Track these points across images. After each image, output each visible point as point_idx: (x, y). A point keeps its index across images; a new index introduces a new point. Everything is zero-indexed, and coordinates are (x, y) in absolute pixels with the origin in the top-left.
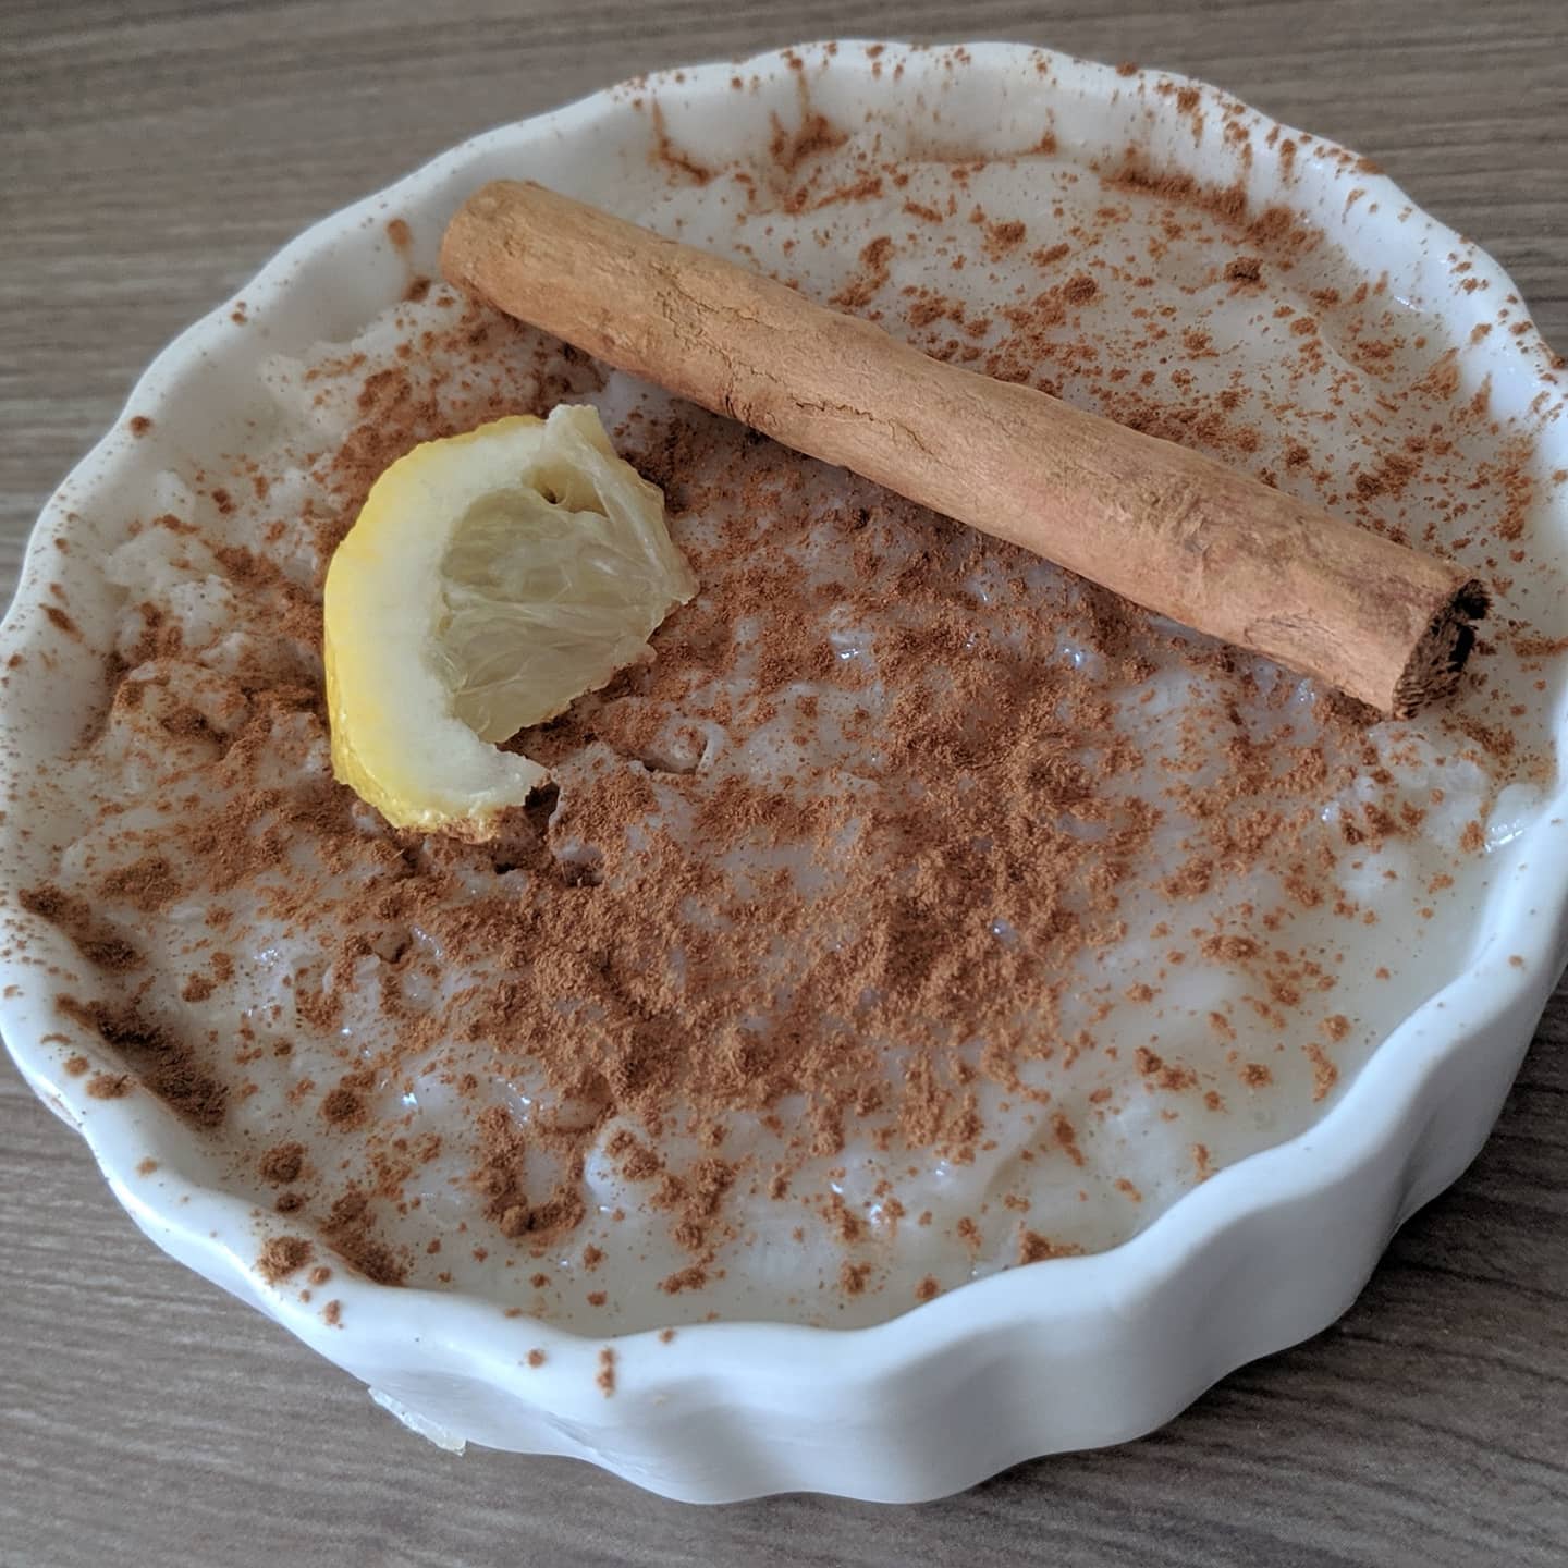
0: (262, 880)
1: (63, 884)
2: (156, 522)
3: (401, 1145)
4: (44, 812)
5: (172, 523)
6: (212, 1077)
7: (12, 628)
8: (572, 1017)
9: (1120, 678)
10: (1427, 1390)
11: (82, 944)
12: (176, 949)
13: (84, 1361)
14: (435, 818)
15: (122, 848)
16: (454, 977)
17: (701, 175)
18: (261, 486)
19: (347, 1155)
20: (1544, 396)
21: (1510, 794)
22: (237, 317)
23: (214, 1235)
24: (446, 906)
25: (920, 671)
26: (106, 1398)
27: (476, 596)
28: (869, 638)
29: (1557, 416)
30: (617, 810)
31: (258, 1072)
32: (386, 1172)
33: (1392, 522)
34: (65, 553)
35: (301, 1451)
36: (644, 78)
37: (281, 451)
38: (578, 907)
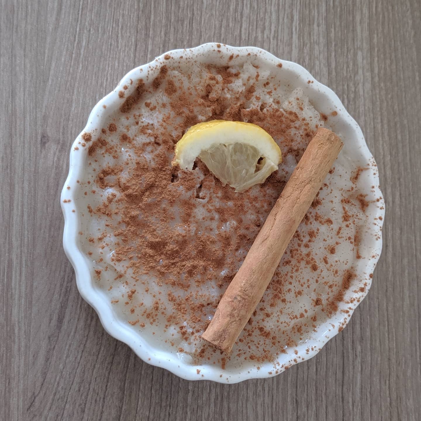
0: (172, 112)
1: (169, 72)
2: (257, 73)
3: (116, 151)
4: (186, 65)
5: (258, 76)
6: (131, 109)
7: (227, 49)
8: (141, 182)
9: (218, 281)
11: (157, 79)
12: (157, 98)
15: (179, 82)
16: (150, 156)
17: (355, 179)
18: (269, 93)
20: (279, 365)
21: (190, 357)
22: (309, 82)
24: (166, 152)
25: (220, 241)
27: (231, 151)
28: (228, 230)
29: (274, 368)
30: (187, 184)
31: (132, 120)
32: (111, 149)
33: (253, 334)
34: (247, 56)
35: (76, 125)
36: (375, 166)
37: (279, 95)
38: (165, 179)
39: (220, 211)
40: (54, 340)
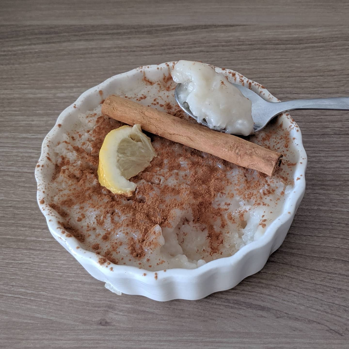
0: (88, 202)
1: (55, 203)
2: (63, 142)
3: (116, 243)
4: (50, 191)
5: (66, 142)
6: (82, 234)
7: (41, 160)
8: (143, 223)
9: (227, 170)
10: (274, 280)
11: (59, 213)
12: (75, 213)
13: (53, 284)
14: (121, 192)
15: (64, 197)
16: (123, 217)
17: (151, 83)
18: (80, 136)
19: (107, 245)
20: (291, 126)
21: (288, 187)
22: (75, 107)
23: (90, 258)
24: (120, 206)
25: (195, 168)
26: (57, 290)
27: (123, 156)
28: (187, 163)
29: (293, 129)
30: (148, 190)
31: (90, 233)
32: (113, 247)
33: (268, 145)
34: (49, 147)
35: (93, 297)
36: (142, 67)
37: (83, 130)
38: (142, 206)
39: (171, 168)
40: (280, 314)
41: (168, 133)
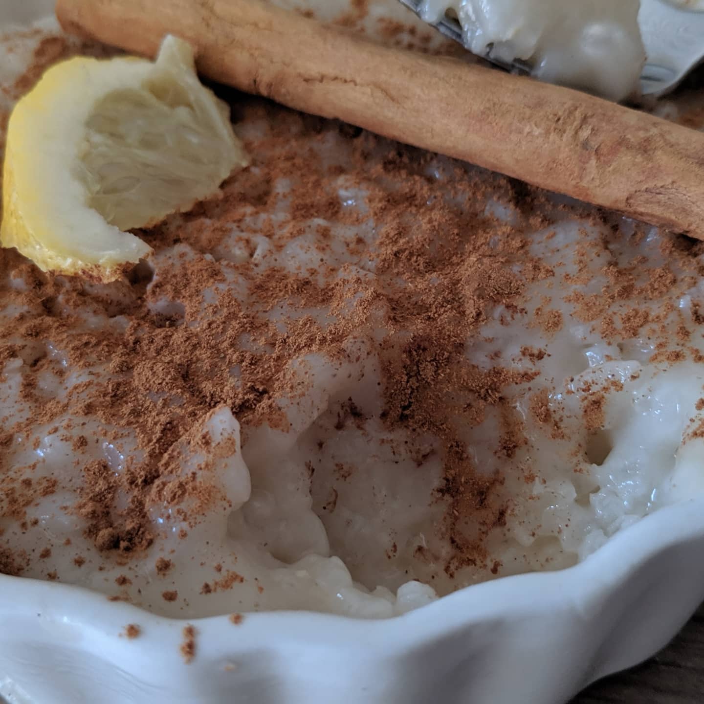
3: (27, 483)
8: (160, 403)
14: (73, 265)
16: (75, 375)
24: (73, 332)
25: (399, 215)
28: (365, 193)
30: (196, 281)
32: (14, 501)
38: (167, 337)
39: (303, 212)
41: (300, 75)
